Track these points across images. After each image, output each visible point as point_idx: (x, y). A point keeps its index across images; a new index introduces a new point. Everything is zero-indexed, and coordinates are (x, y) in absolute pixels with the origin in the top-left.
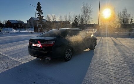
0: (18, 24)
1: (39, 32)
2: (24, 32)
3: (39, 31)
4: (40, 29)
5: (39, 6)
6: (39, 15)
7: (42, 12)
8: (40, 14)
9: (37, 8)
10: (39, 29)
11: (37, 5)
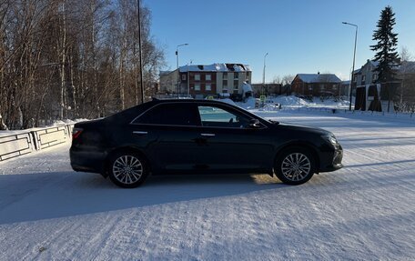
0: (322, 83)
1: (367, 108)
2: (326, 109)
3: (368, 104)
4: (372, 98)
5: (387, 19)
6: (380, 50)
7: (395, 40)
8: (385, 50)
9: (377, 29)
10: (369, 100)
11: (380, 18)
